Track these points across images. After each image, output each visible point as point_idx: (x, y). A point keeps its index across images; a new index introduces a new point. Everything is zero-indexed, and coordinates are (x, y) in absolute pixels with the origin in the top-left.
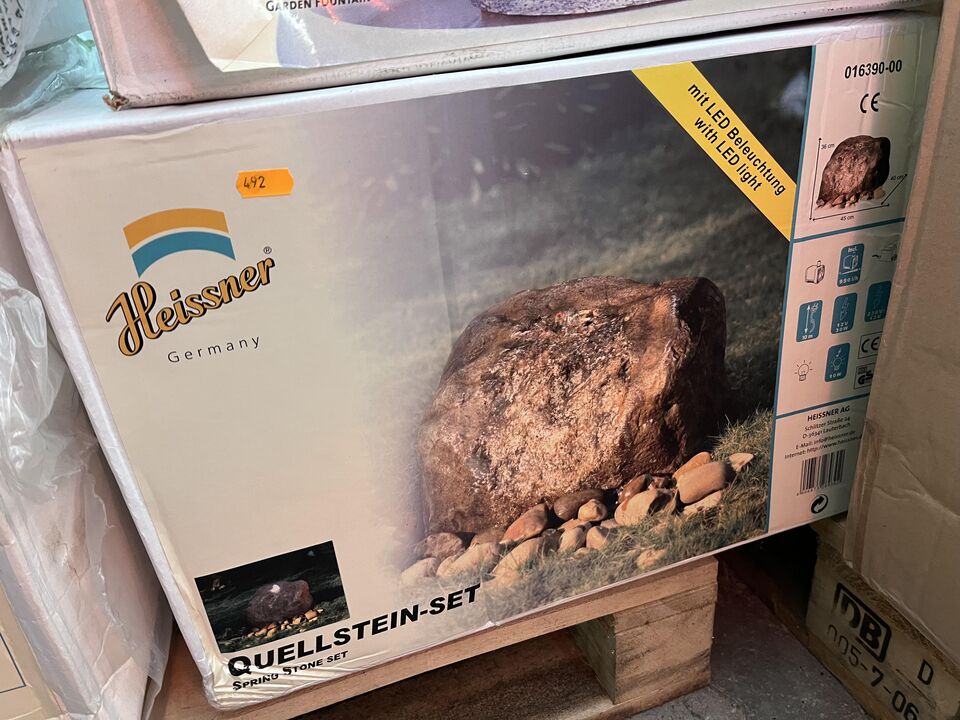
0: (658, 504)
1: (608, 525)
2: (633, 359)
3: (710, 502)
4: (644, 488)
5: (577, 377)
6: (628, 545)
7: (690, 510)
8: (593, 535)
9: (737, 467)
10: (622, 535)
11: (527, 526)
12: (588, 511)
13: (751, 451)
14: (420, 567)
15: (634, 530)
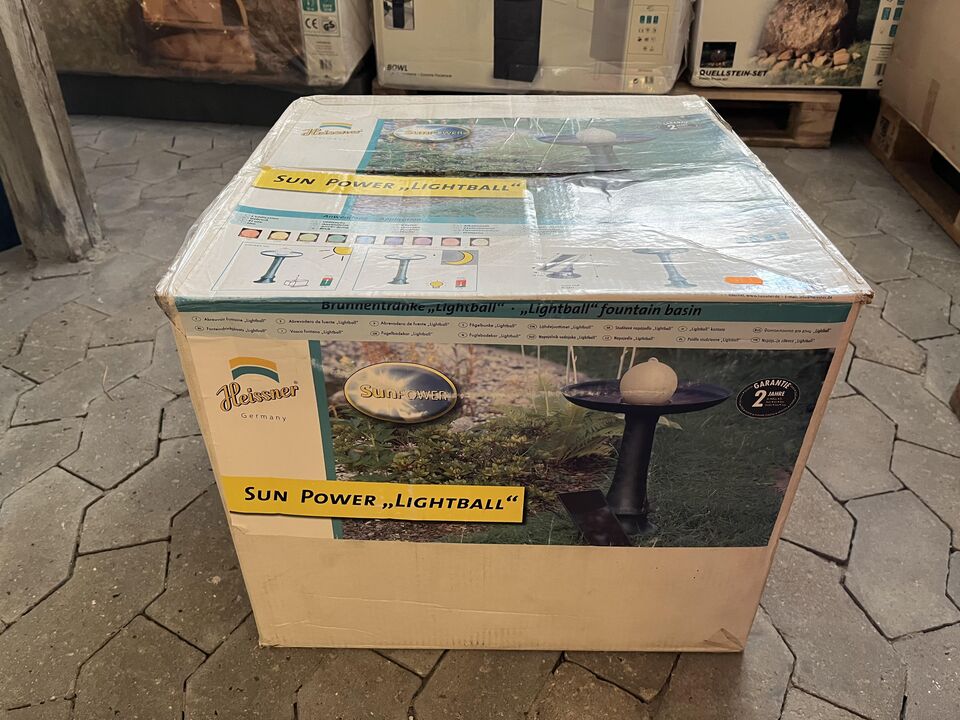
0: (827, 62)
1: (809, 64)
2: (829, 11)
3: (843, 67)
4: (823, 55)
5: (813, 12)
6: (814, 74)
7: (836, 68)
8: (804, 65)
9: (855, 58)
10: (813, 69)
11: (786, 55)
12: (805, 57)
13: (860, 53)
14: (755, 59)
15: (817, 69)
